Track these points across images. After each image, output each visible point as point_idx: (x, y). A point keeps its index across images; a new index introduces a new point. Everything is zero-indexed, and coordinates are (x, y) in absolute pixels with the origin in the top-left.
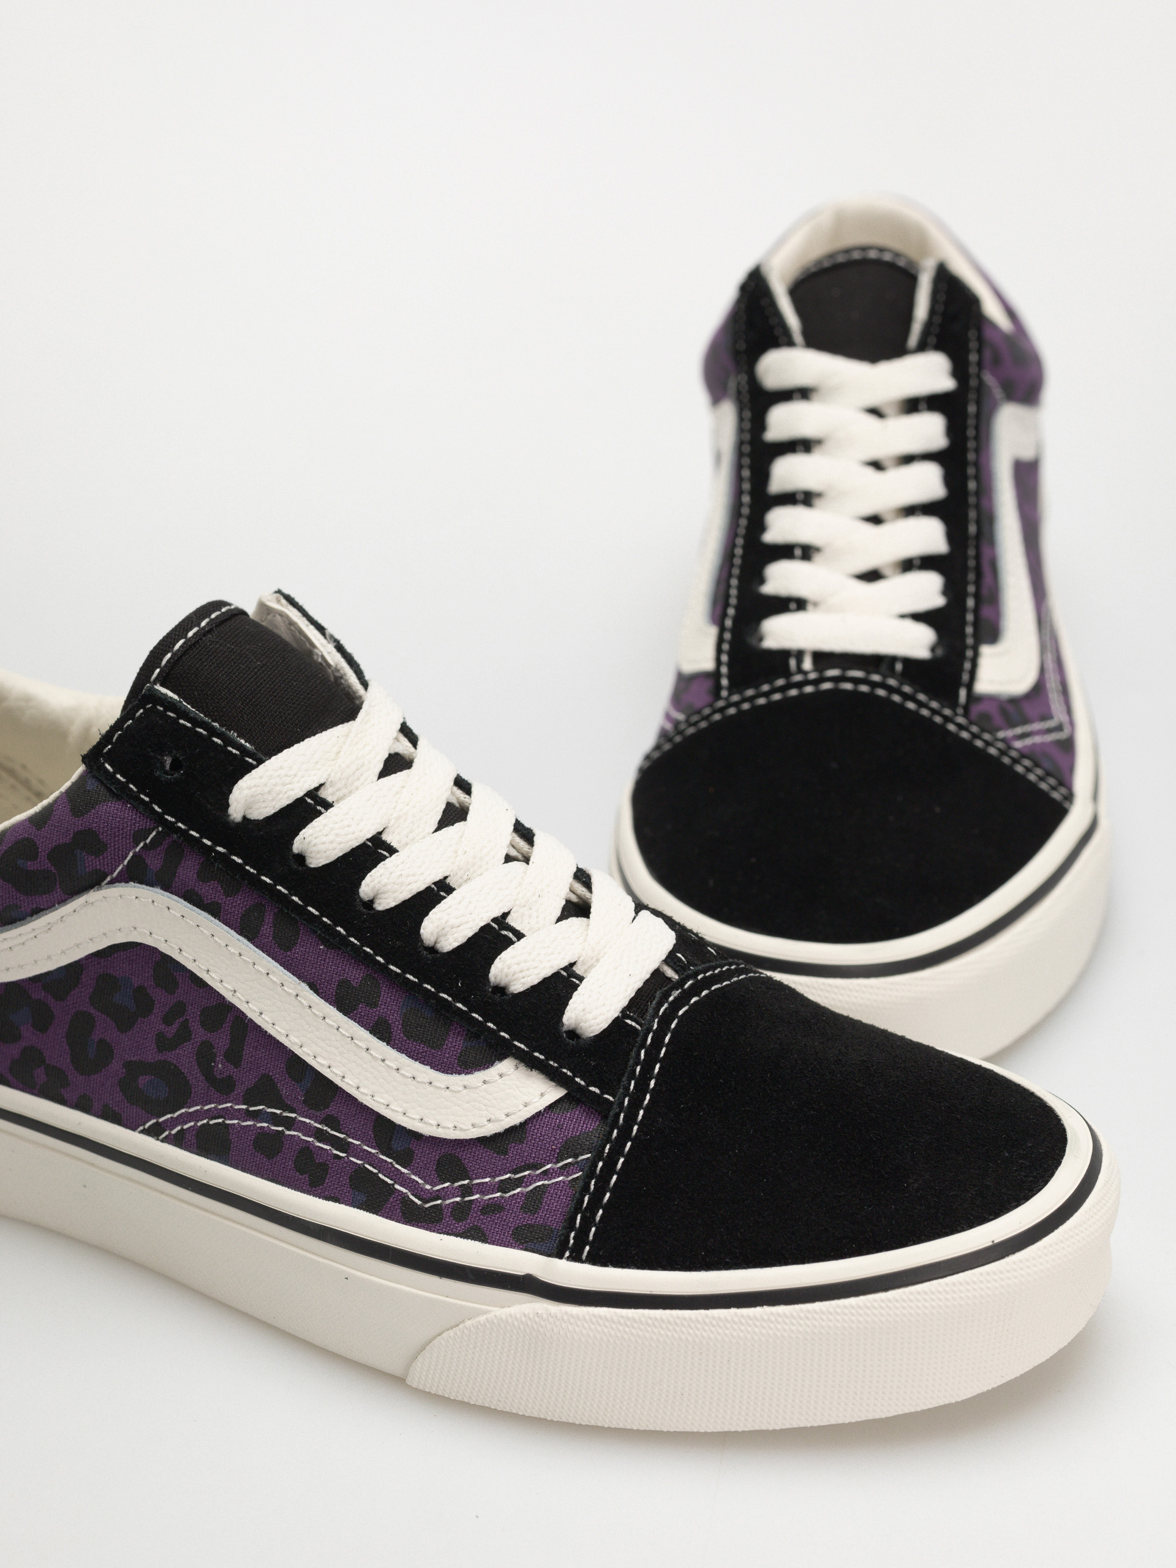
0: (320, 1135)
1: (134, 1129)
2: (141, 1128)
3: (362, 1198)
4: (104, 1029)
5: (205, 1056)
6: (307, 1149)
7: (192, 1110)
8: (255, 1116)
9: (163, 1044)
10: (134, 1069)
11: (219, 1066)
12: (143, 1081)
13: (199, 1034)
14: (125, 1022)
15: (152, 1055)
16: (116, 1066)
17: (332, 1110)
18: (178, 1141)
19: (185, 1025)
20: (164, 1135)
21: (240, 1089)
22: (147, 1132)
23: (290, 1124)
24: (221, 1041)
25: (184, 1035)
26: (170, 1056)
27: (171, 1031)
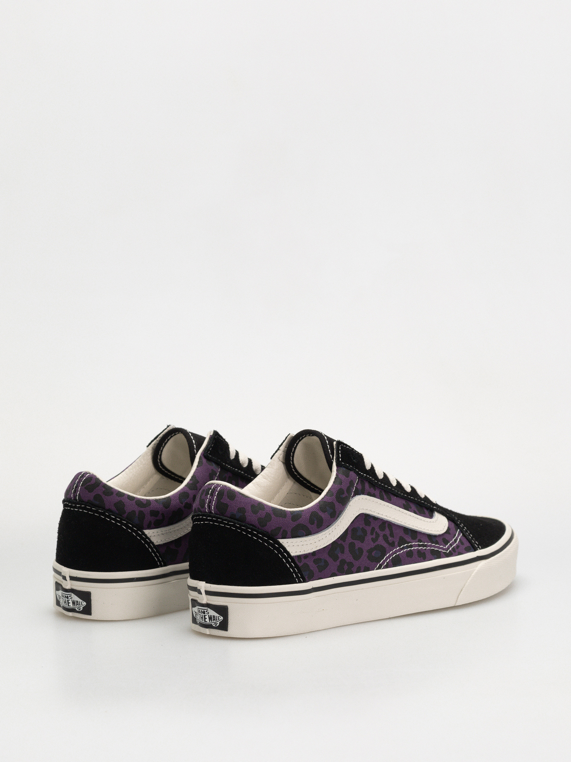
0: (419, 546)
1: (374, 570)
2: (375, 569)
3: (436, 556)
4: (358, 544)
5: (385, 538)
6: (419, 551)
7: (387, 556)
8: (403, 548)
9: (374, 540)
10: (370, 551)
11: (390, 539)
12: (373, 554)
13: (381, 533)
14: (362, 539)
15: (373, 545)
16: (365, 553)
17: (419, 538)
18: (387, 566)
19: (377, 533)
20: (382, 567)
21: (396, 543)
22: (377, 569)
23: (411, 546)
24: (387, 532)
25: (378, 536)
26: (377, 543)
27: (374, 536)
